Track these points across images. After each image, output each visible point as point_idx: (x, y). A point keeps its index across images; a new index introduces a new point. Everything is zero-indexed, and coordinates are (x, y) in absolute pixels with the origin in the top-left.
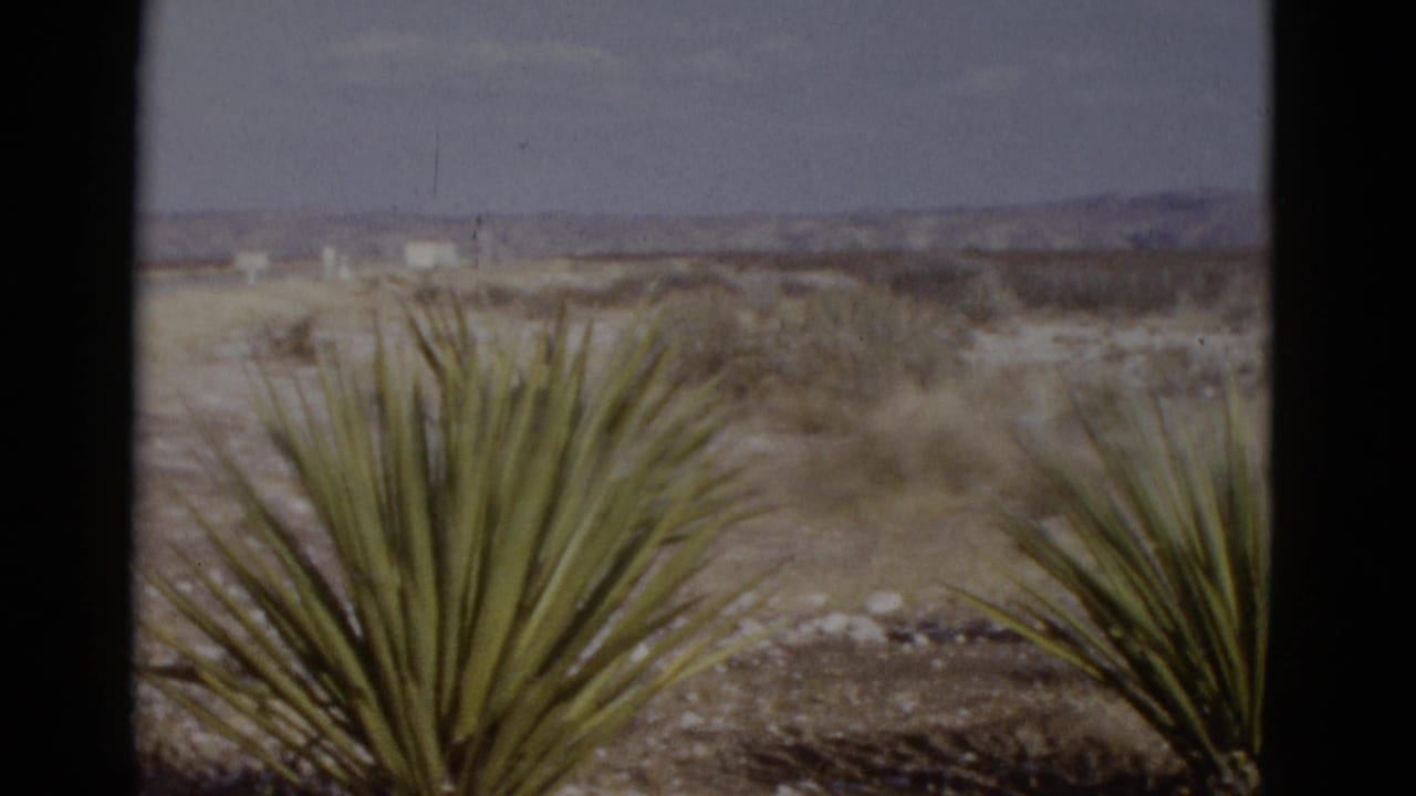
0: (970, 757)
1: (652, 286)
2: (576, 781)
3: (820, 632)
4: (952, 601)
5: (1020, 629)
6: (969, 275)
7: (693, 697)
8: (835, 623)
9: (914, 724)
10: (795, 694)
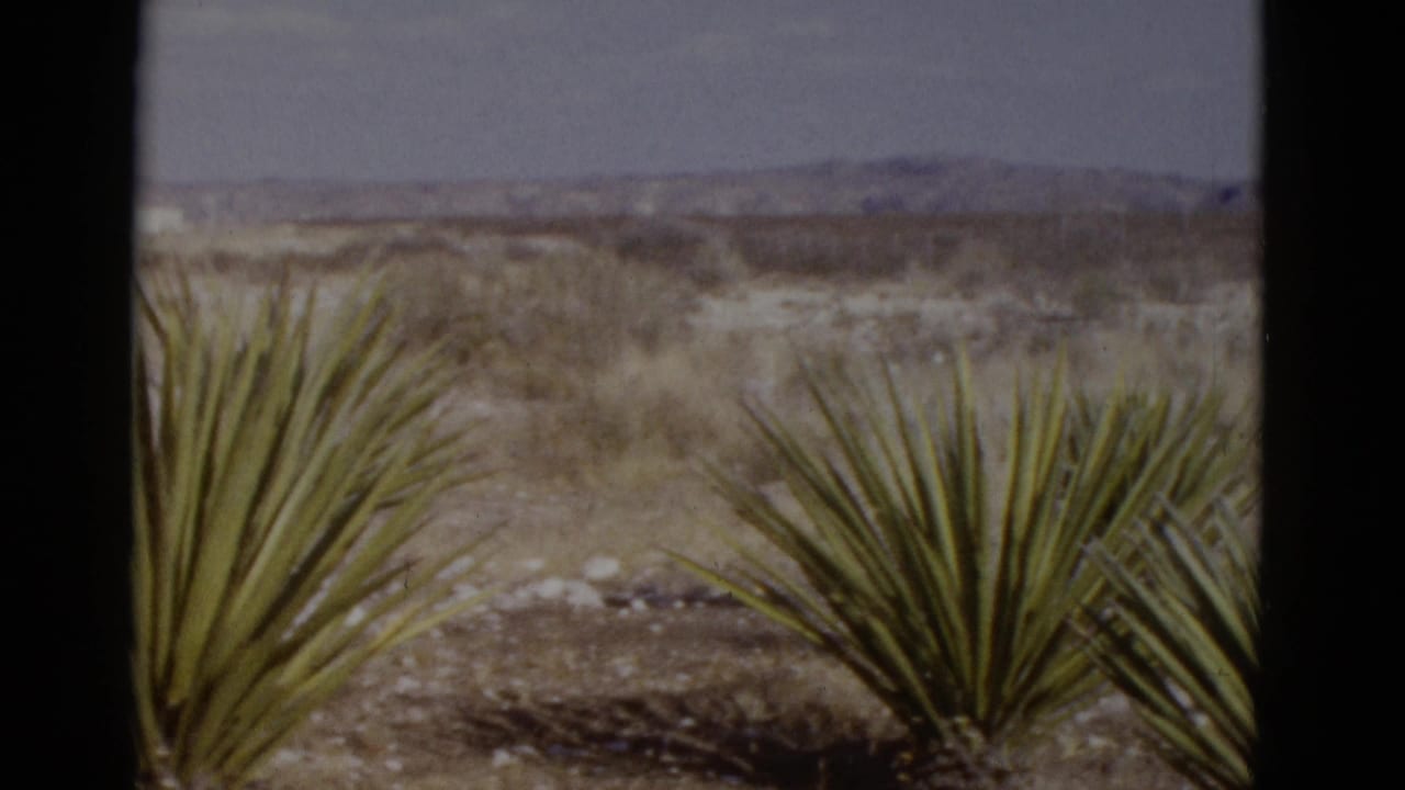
0: (688, 722)
1: (376, 252)
2: (290, 745)
3: (536, 597)
4: (670, 566)
5: (739, 594)
6: (697, 240)
7: (409, 661)
8: (551, 589)
9: (632, 690)
10: (511, 659)
